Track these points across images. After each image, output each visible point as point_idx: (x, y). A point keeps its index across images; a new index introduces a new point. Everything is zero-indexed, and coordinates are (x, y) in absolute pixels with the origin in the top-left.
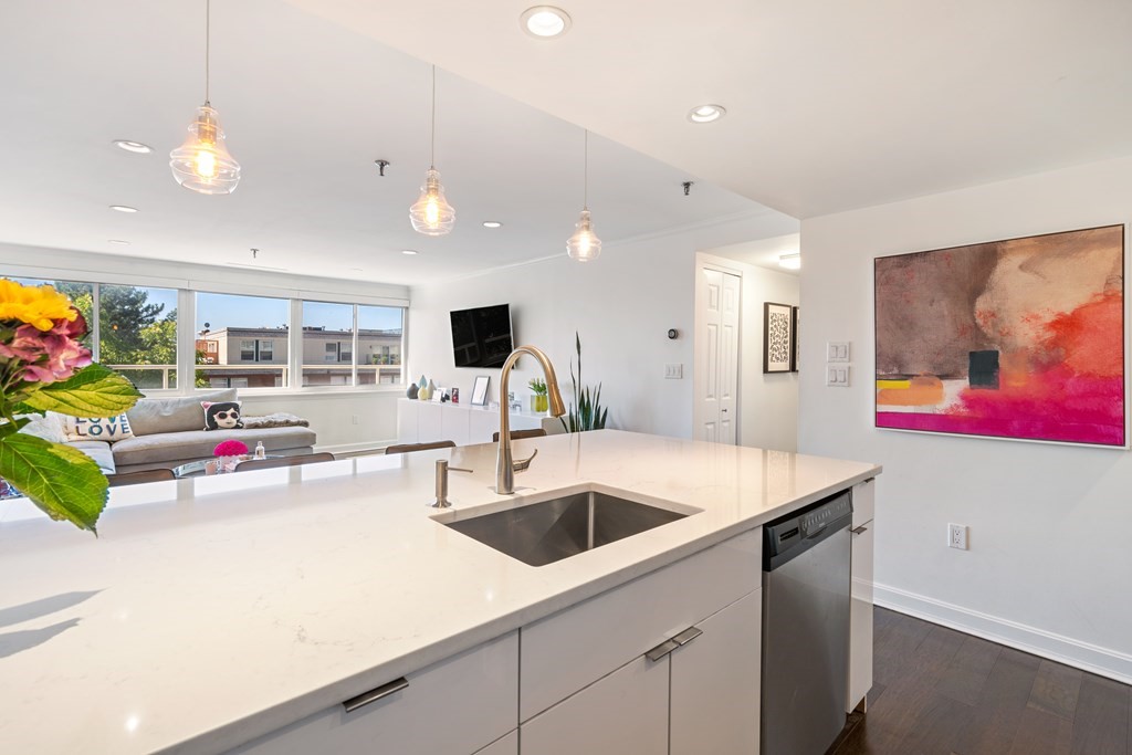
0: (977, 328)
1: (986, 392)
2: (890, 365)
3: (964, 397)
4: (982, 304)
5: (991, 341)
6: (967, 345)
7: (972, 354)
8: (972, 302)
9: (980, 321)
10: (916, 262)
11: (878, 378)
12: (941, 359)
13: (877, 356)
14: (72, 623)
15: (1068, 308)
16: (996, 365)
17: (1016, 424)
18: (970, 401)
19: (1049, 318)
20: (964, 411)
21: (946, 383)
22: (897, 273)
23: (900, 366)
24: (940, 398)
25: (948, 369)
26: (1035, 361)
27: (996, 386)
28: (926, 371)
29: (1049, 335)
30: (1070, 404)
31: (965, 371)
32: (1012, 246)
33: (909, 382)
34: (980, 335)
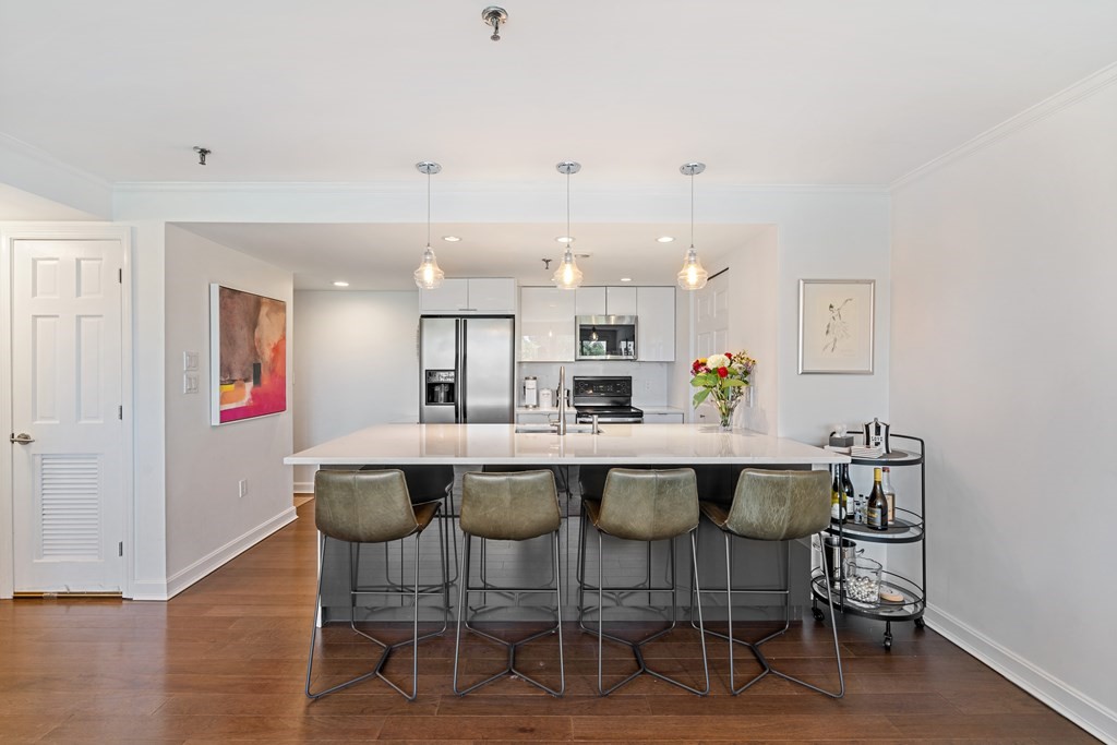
0: (255, 348)
1: (258, 389)
2: (226, 373)
3: (252, 394)
4: (257, 333)
5: (259, 357)
6: (251, 359)
7: (254, 365)
8: (254, 332)
9: (256, 344)
10: (236, 296)
11: (222, 383)
12: (244, 368)
13: (221, 365)
15: (276, 341)
16: (261, 372)
18: (254, 395)
19: (273, 346)
20: (252, 402)
21: (247, 384)
22: (229, 302)
23: (230, 374)
24: (244, 395)
25: (246, 374)
26: (270, 369)
27: (261, 386)
28: (240, 377)
29: (272, 355)
30: (276, 393)
31: (252, 376)
32: (264, 300)
33: (233, 386)
34: (256, 354)
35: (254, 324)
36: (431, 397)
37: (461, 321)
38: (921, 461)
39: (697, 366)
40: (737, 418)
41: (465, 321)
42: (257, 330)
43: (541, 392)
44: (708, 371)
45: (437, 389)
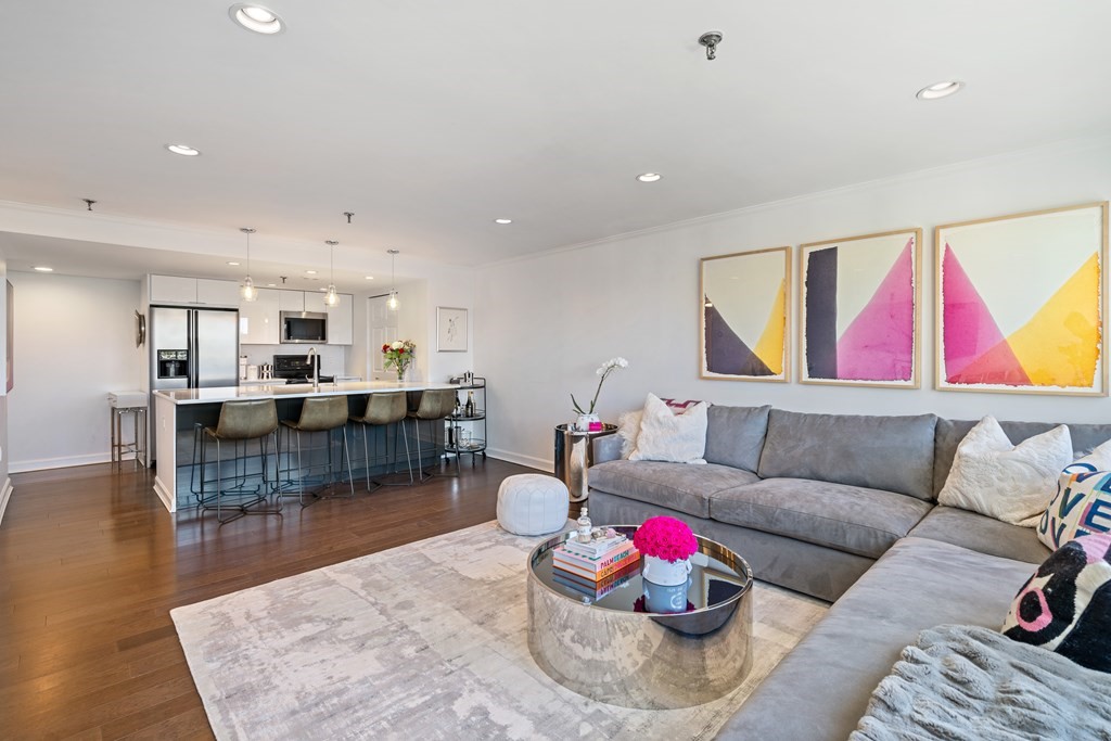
36: (164, 372)
37: (193, 312)
38: (484, 387)
39: (385, 348)
40: (406, 375)
41: (196, 313)
43: (249, 368)
44: (392, 350)
45: (168, 365)
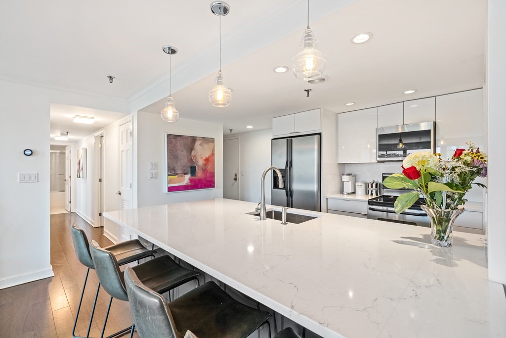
0: (192, 160)
1: (194, 177)
2: (172, 171)
3: (189, 180)
4: (193, 153)
5: (195, 163)
6: (190, 164)
7: (191, 167)
8: (191, 152)
9: (192, 158)
10: (178, 138)
11: (169, 175)
12: (184, 168)
13: (168, 167)
14: (402, 237)
15: (207, 156)
16: (196, 170)
17: (199, 186)
18: (191, 180)
19: (204, 158)
20: (189, 183)
21: (186, 176)
22: (173, 140)
23: (175, 171)
24: (184, 180)
25: (186, 171)
26: (202, 169)
27: (195, 176)
28: (181, 172)
29: (204, 162)
30: (208, 179)
31: (190, 172)
32: (198, 138)
33: (177, 176)
34: (192, 162)
35: (191, 149)
37: (290, 139)
42: (193, 152)
43: (357, 184)
